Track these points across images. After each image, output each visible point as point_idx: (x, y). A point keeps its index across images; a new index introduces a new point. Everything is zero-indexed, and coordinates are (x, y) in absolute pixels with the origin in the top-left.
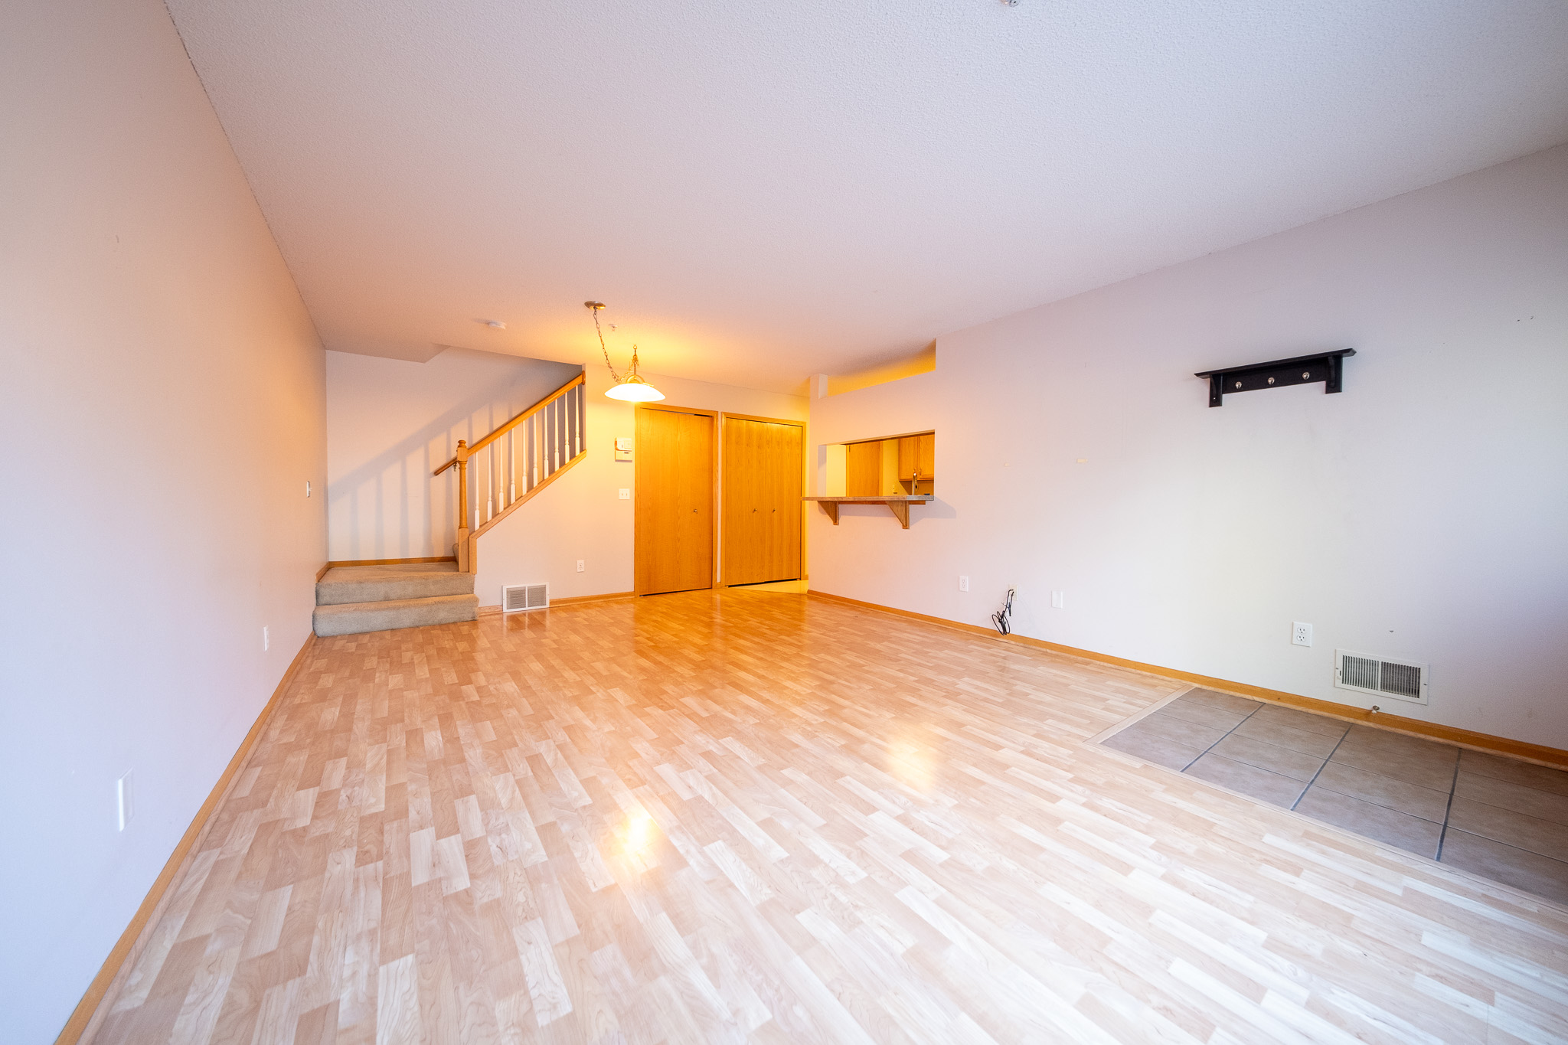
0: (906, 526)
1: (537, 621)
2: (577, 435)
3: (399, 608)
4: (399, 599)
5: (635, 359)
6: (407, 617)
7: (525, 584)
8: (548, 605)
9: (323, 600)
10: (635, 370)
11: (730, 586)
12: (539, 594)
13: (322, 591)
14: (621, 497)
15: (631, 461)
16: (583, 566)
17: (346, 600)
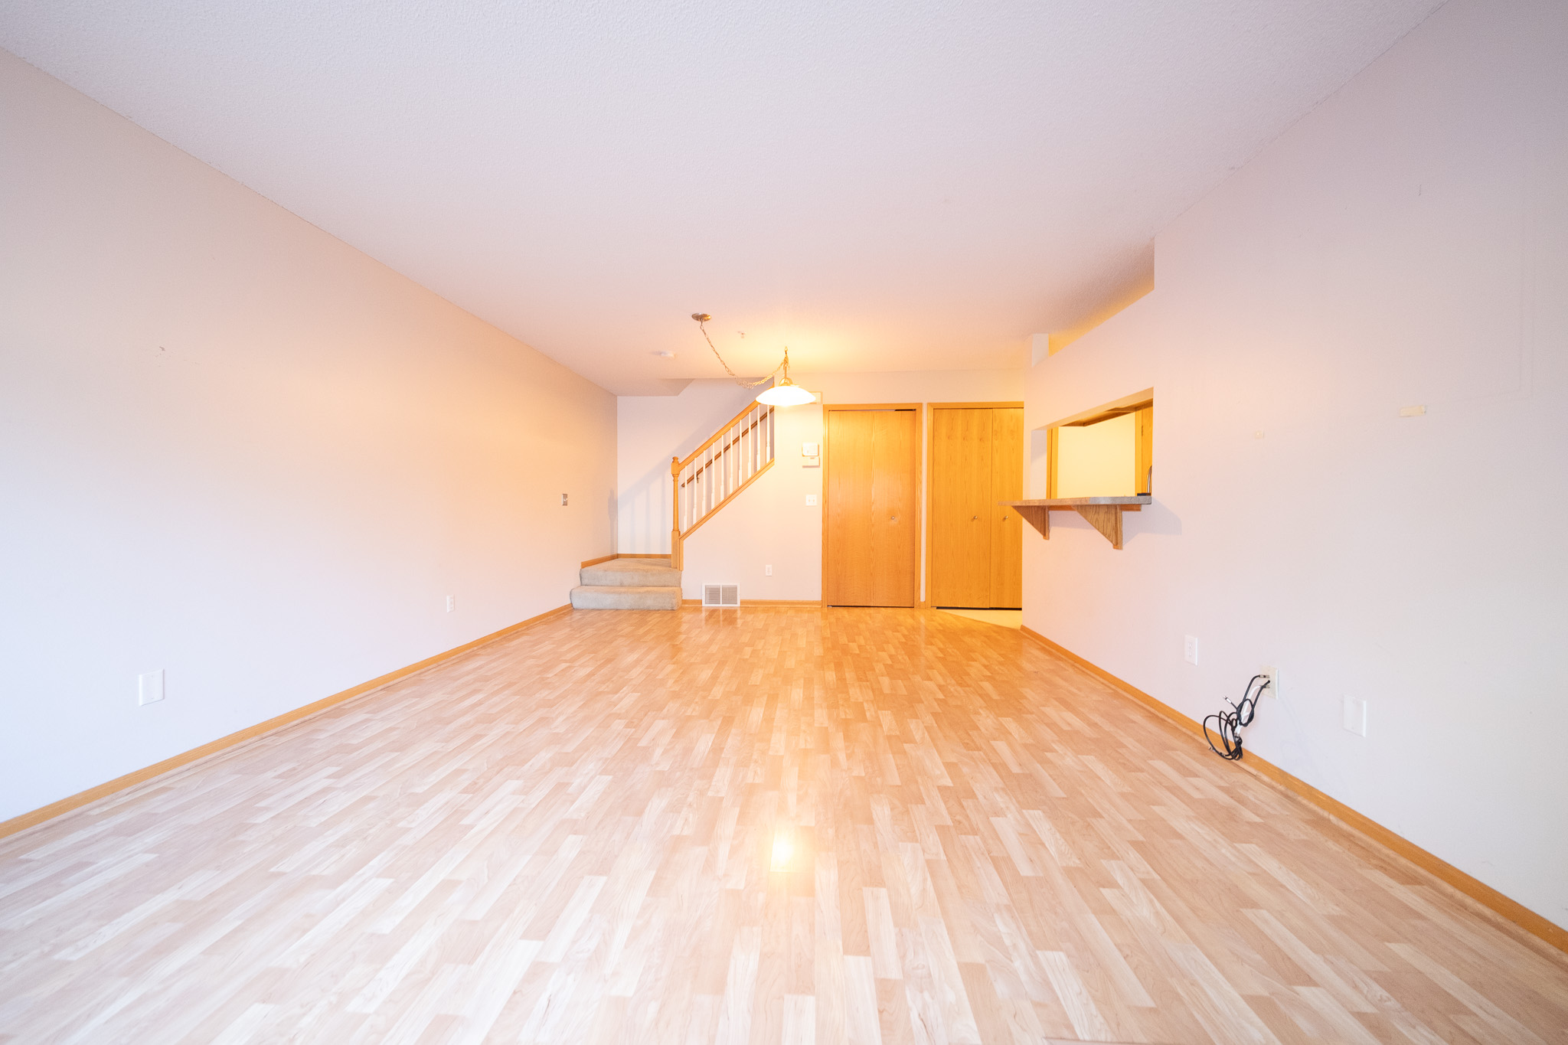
0: (1117, 544)
1: (729, 617)
2: (768, 444)
3: (620, 593)
4: (629, 586)
5: (786, 361)
6: (627, 601)
7: (720, 583)
8: (739, 605)
9: (585, 581)
10: (786, 372)
11: (938, 608)
12: (730, 593)
13: (583, 575)
14: (808, 504)
15: (818, 466)
16: (771, 570)
17: (597, 583)
